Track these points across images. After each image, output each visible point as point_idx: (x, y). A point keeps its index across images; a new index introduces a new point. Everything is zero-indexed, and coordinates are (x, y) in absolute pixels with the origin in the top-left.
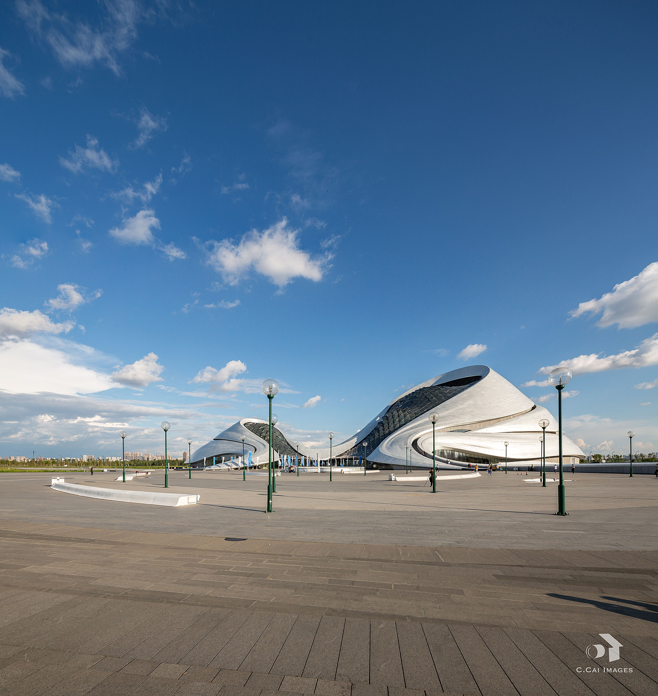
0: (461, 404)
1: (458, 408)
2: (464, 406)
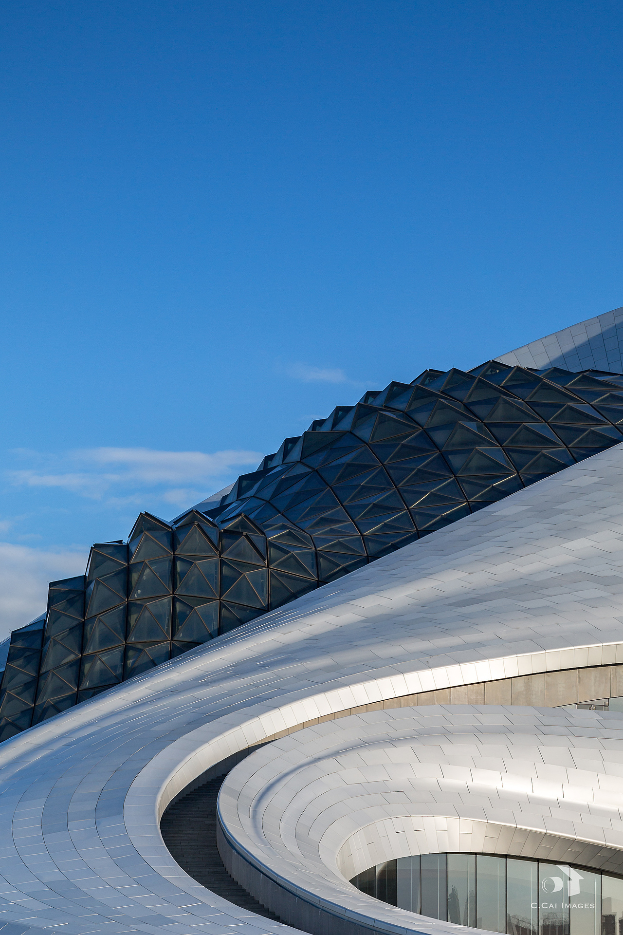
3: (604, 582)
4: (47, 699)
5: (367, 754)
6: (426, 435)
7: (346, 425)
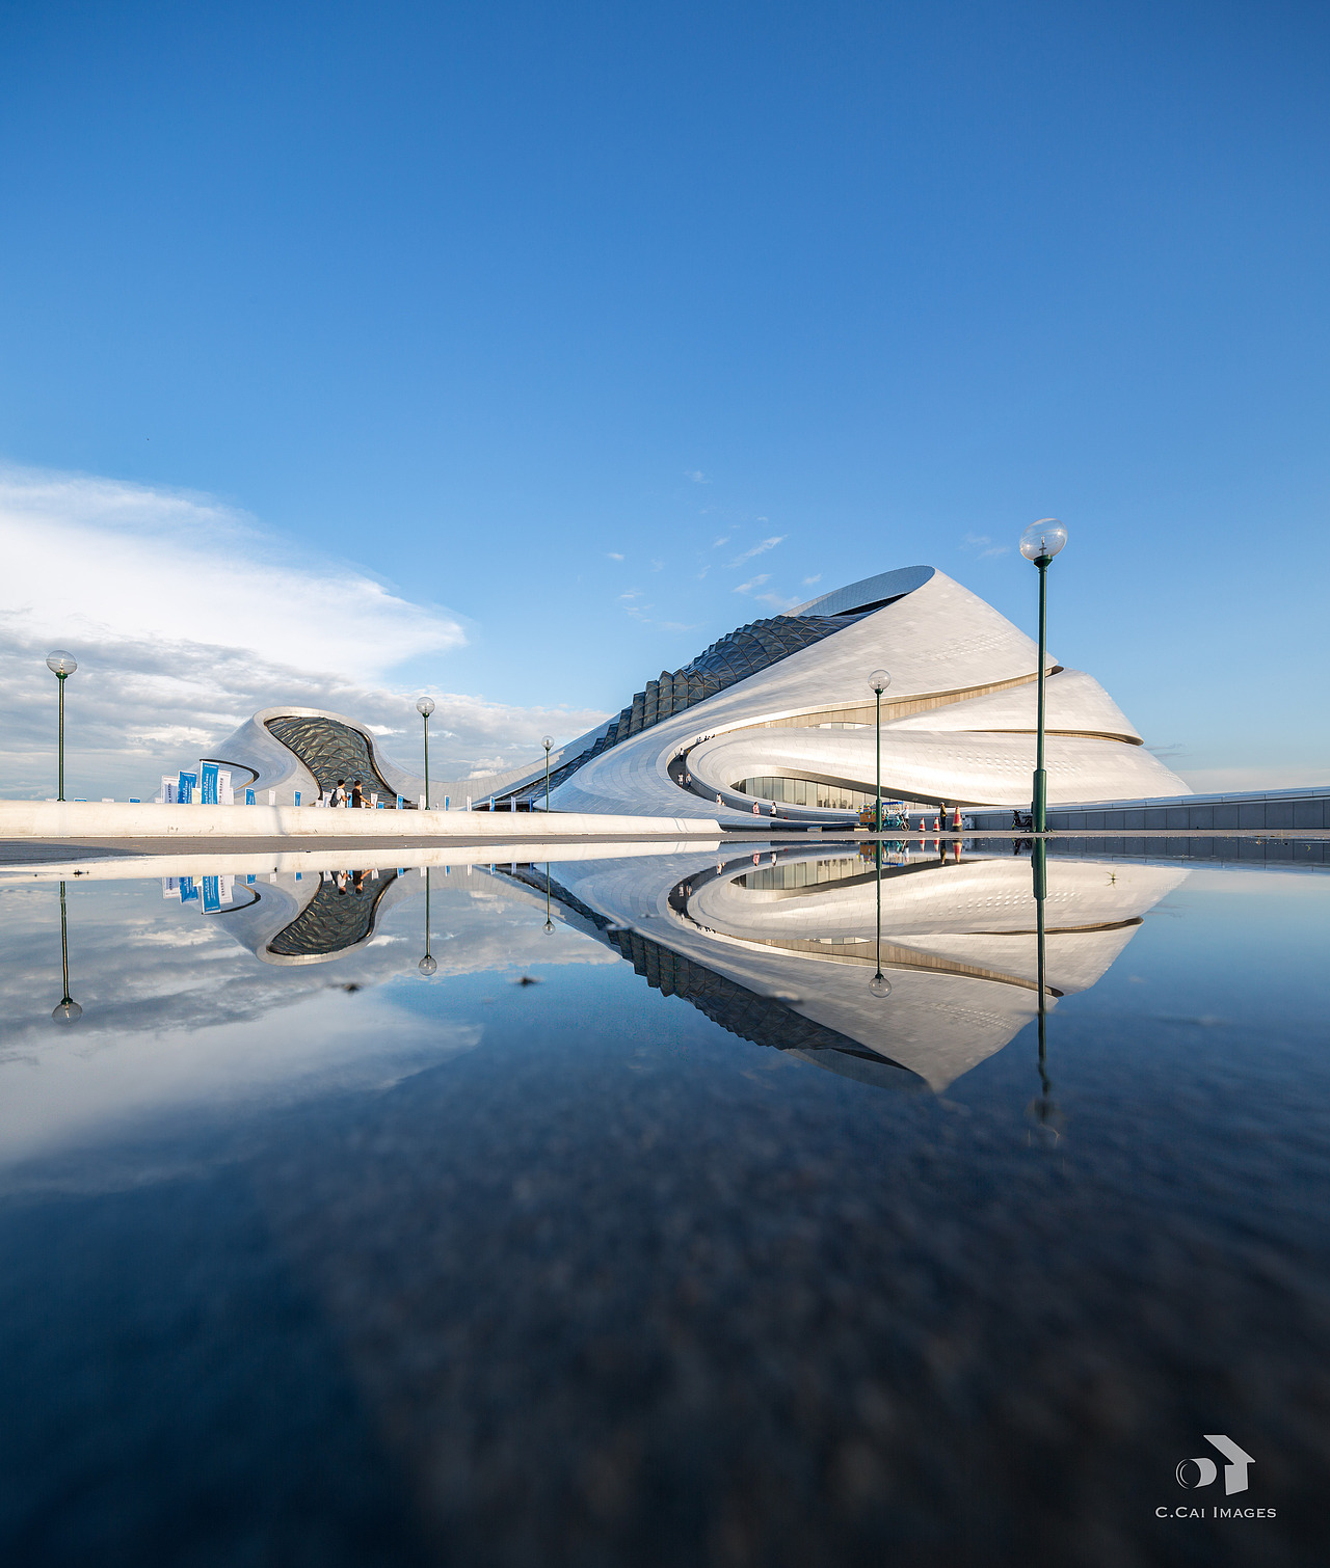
0: (846, 655)
1: (836, 664)
2: (853, 659)
3: (818, 685)
4: (632, 730)
5: (736, 745)
6: (757, 641)
7: (730, 639)
